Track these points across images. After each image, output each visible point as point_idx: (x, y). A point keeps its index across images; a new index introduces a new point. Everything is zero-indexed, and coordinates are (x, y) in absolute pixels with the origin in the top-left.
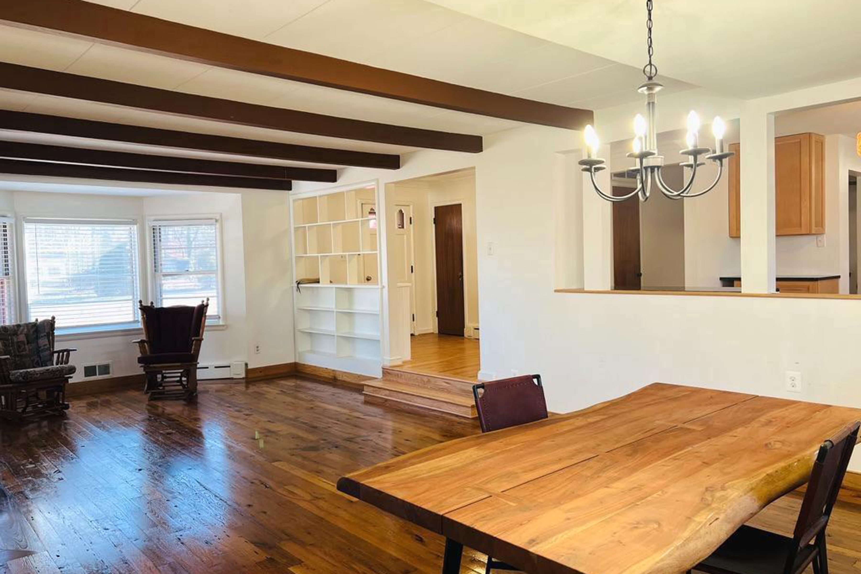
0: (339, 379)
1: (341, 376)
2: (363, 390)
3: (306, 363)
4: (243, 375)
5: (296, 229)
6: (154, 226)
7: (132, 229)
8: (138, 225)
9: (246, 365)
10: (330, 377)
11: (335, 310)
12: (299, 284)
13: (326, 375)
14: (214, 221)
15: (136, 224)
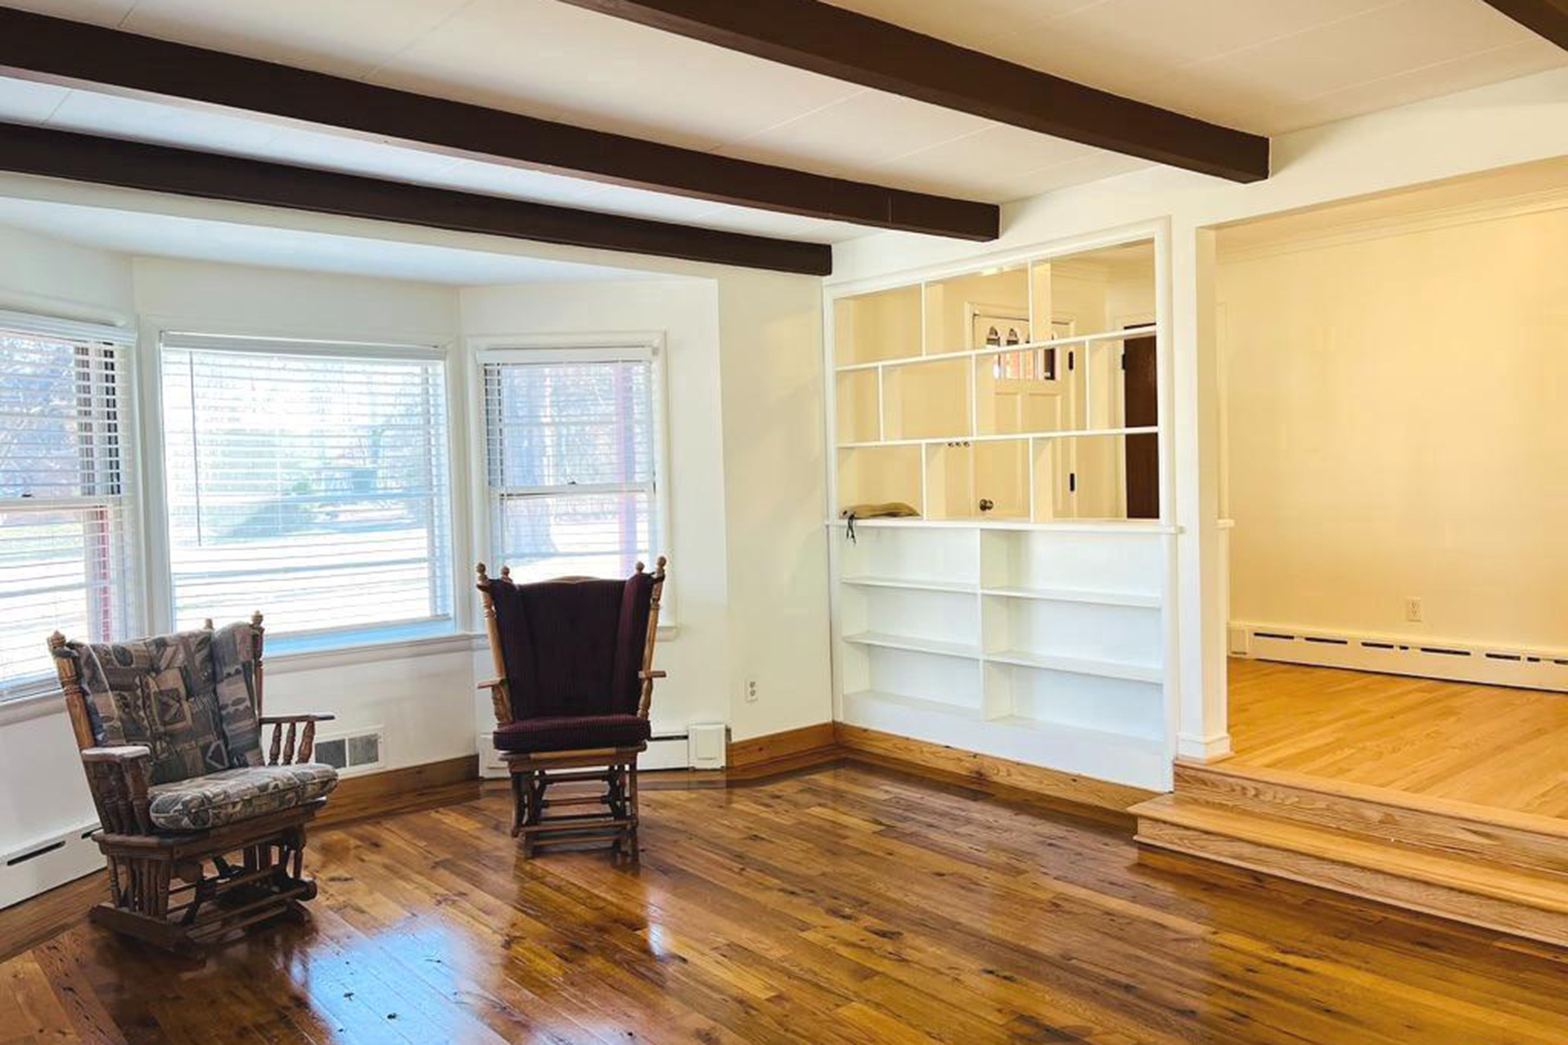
0: (996, 779)
1: (1003, 773)
2: (1136, 833)
3: (874, 727)
4: (721, 762)
5: (841, 376)
6: (486, 365)
7: (430, 371)
8: (448, 362)
9: (728, 731)
10: (964, 773)
11: (980, 592)
12: (852, 518)
13: (950, 767)
14: (648, 351)
15: (444, 359)
